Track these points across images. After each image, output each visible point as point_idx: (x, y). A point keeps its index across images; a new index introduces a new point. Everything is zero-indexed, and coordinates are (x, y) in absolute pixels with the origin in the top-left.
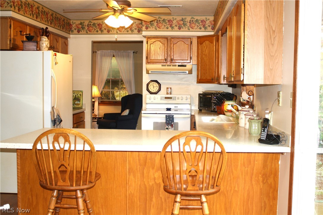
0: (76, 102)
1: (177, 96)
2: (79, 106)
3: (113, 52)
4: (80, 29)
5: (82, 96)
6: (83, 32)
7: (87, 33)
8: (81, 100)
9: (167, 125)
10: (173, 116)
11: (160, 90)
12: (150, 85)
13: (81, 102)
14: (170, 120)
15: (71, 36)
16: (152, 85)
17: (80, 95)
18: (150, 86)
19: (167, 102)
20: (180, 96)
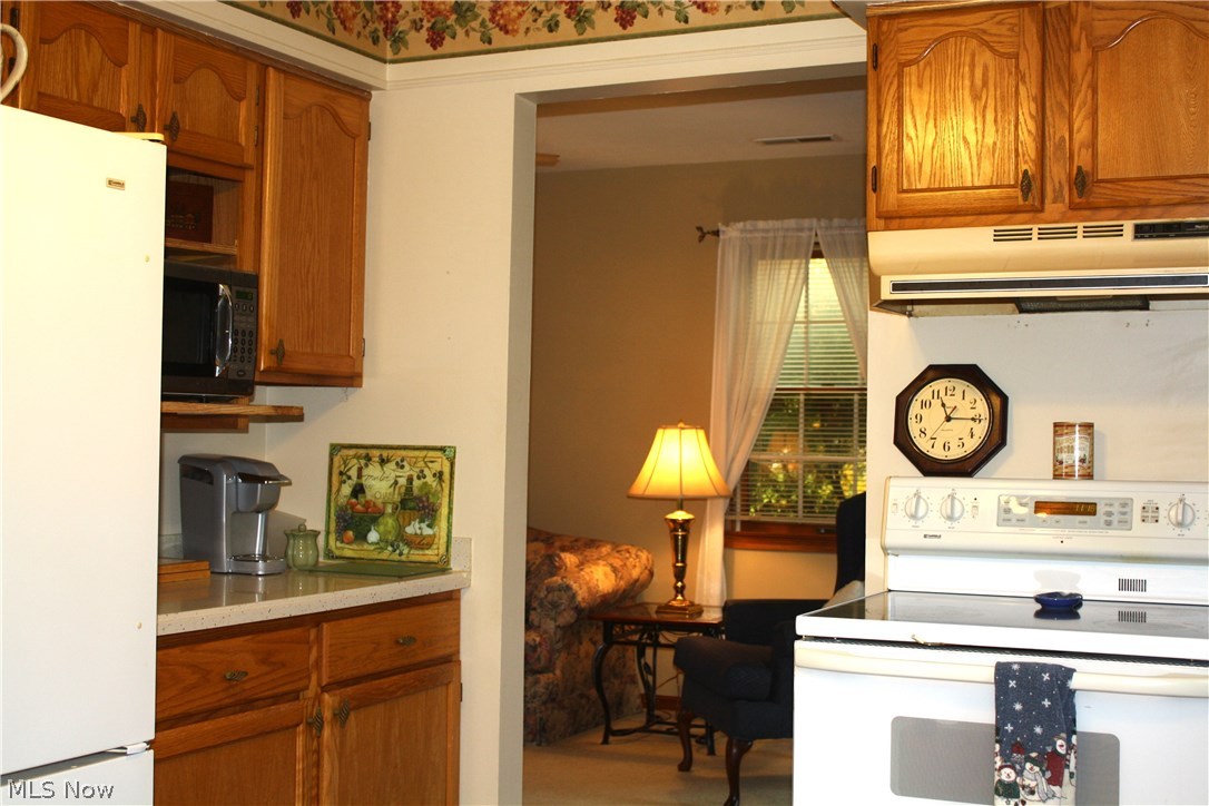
0: (413, 529)
1: (1139, 496)
2: (430, 555)
3: (810, 229)
4: (447, 18)
5: (446, 486)
6: (461, 41)
7: (488, 47)
8: (444, 511)
9: (1002, 753)
10: (1070, 672)
11: (1002, 442)
12: (923, 404)
13: (444, 524)
14: (1033, 713)
15: (391, 72)
16: (936, 403)
17: (439, 476)
18: (925, 412)
19: (1053, 545)
20: (1165, 497)
